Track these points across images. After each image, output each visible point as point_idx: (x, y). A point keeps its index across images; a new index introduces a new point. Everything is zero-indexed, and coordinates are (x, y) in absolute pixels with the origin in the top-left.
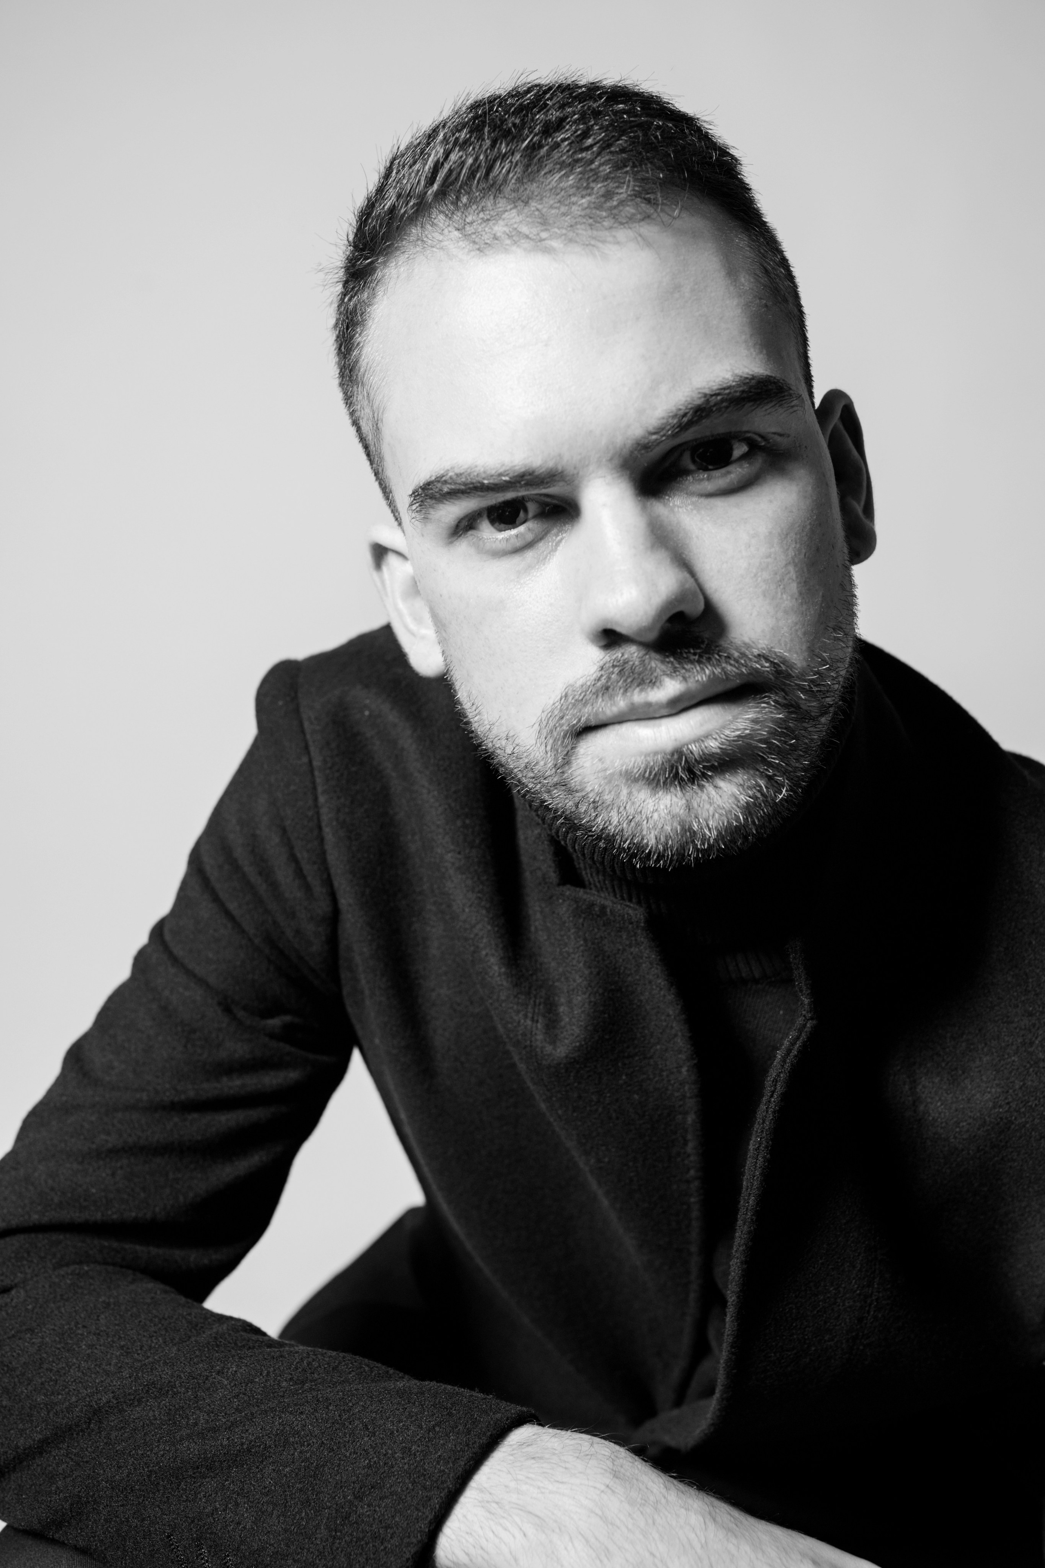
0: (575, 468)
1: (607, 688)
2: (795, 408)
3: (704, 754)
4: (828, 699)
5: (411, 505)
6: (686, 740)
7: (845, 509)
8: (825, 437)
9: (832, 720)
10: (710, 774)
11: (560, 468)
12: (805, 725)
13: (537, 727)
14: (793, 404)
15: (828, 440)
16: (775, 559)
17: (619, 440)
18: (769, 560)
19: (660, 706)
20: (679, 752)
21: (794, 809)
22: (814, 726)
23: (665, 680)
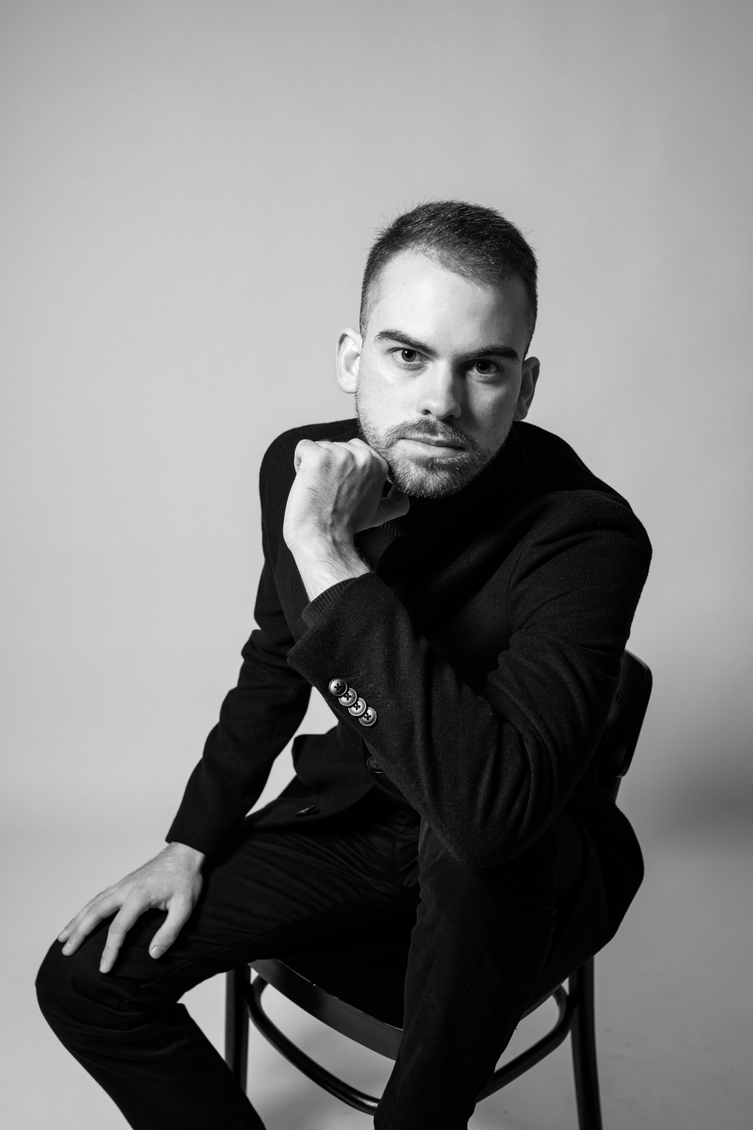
0: (440, 353)
1: (419, 428)
2: (516, 364)
3: (439, 463)
4: (484, 462)
5: (378, 335)
6: (436, 457)
7: (519, 400)
8: (522, 373)
9: (482, 469)
10: (437, 470)
11: (436, 350)
12: (473, 468)
13: (387, 430)
14: (516, 362)
15: (523, 374)
16: (489, 411)
17: (459, 351)
18: (486, 411)
19: (433, 441)
20: (432, 459)
21: (457, 493)
22: (476, 469)
23: (440, 434)
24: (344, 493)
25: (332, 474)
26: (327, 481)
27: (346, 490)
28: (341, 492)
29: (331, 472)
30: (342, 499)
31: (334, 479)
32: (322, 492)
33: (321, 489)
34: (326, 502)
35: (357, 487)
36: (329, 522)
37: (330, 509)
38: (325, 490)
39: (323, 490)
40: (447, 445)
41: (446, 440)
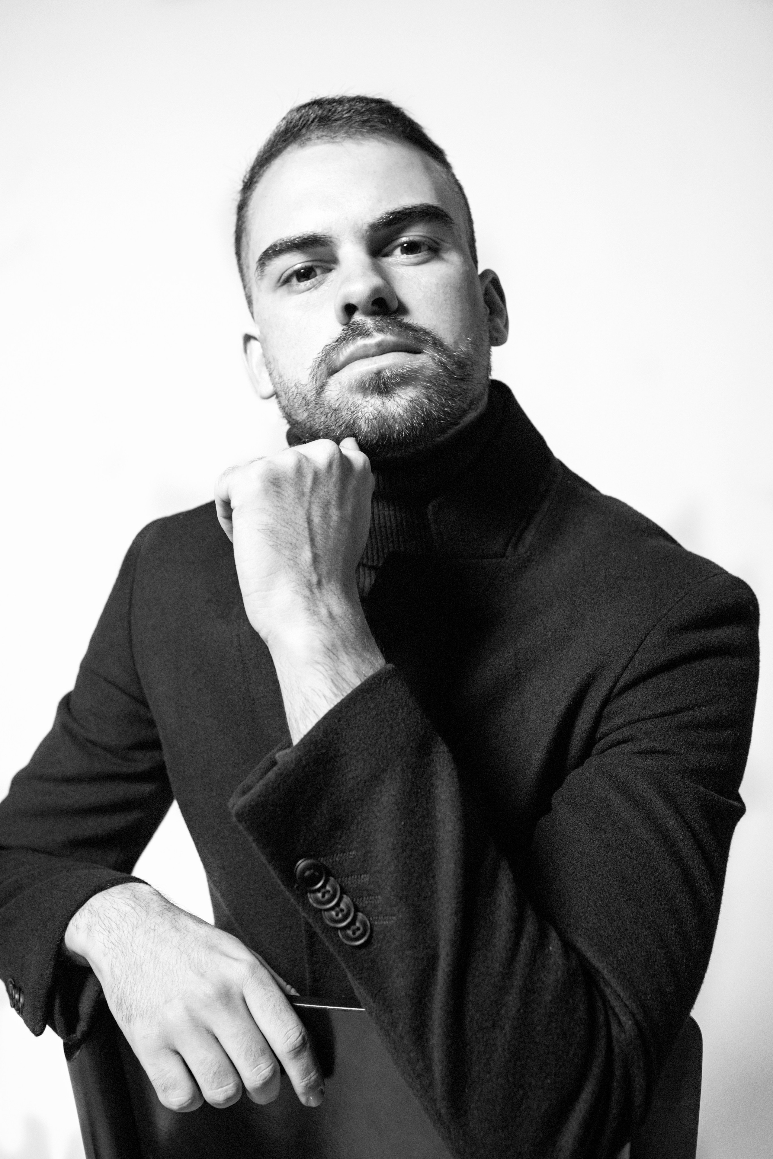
11: (330, 235)
17: (360, 223)
23: (375, 333)
24: (317, 520)
25: (286, 495)
26: (283, 508)
27: (319, 513)
28: (312, 521)
29: (283, 493)
30: (319, 531)
31: (293, 503)
32: (284, 529)
33: (281, 525)
34: (297, 545)
35: (334, 503)
36: (314, 579)
37: (307, 555)
38: (287, 523)
39: (284, 526)
40: (396, 348)
41: (389, 338)
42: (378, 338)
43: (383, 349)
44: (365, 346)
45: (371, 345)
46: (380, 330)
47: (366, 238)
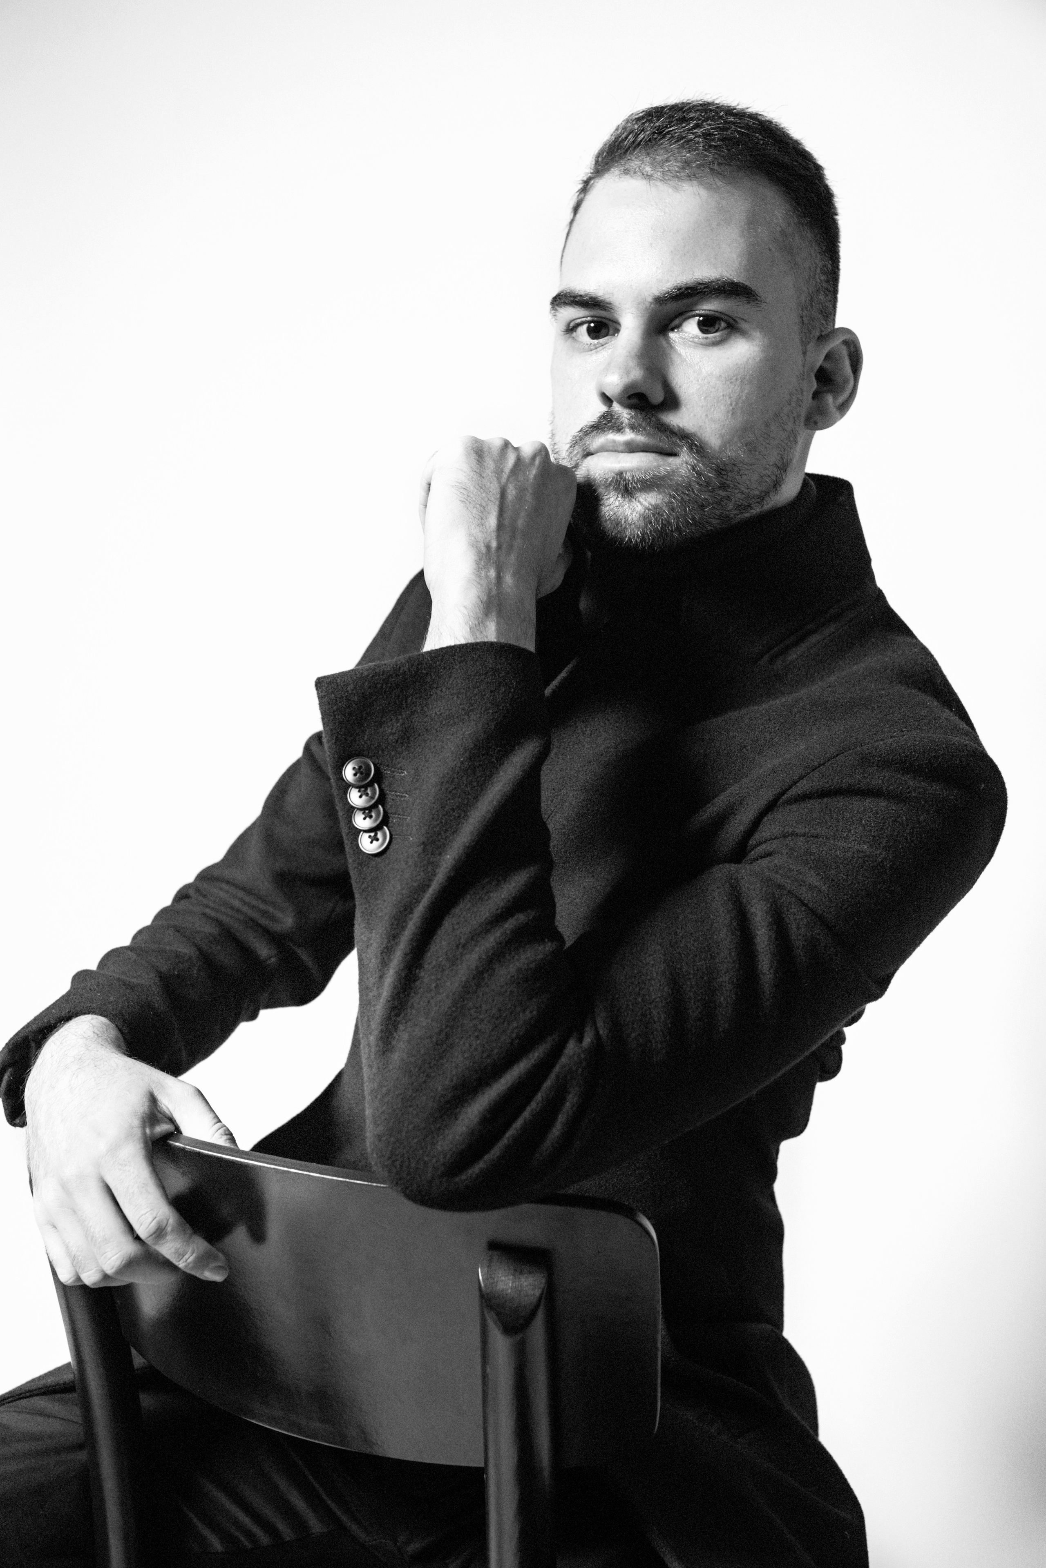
1: (599, 428)
2: (762, 309)
3: (634, 478)
10: (635, 492)
14: (761, 306)
17: (645, 294)
23: (627, 430)
24: (510, 497)
25: (486, 466)
26: (480, 476)
27: (514, 493)
28: (506, 496)
29: (484, 464)
34: (486, 509)
37: (493, 521)
40: (645, 449)
41: (640, 438)
42: (628, 436)
43: (631, 448)
44: (614, 441)
45: (619, 442)
46: (633, 428)
47: (650, 311)
